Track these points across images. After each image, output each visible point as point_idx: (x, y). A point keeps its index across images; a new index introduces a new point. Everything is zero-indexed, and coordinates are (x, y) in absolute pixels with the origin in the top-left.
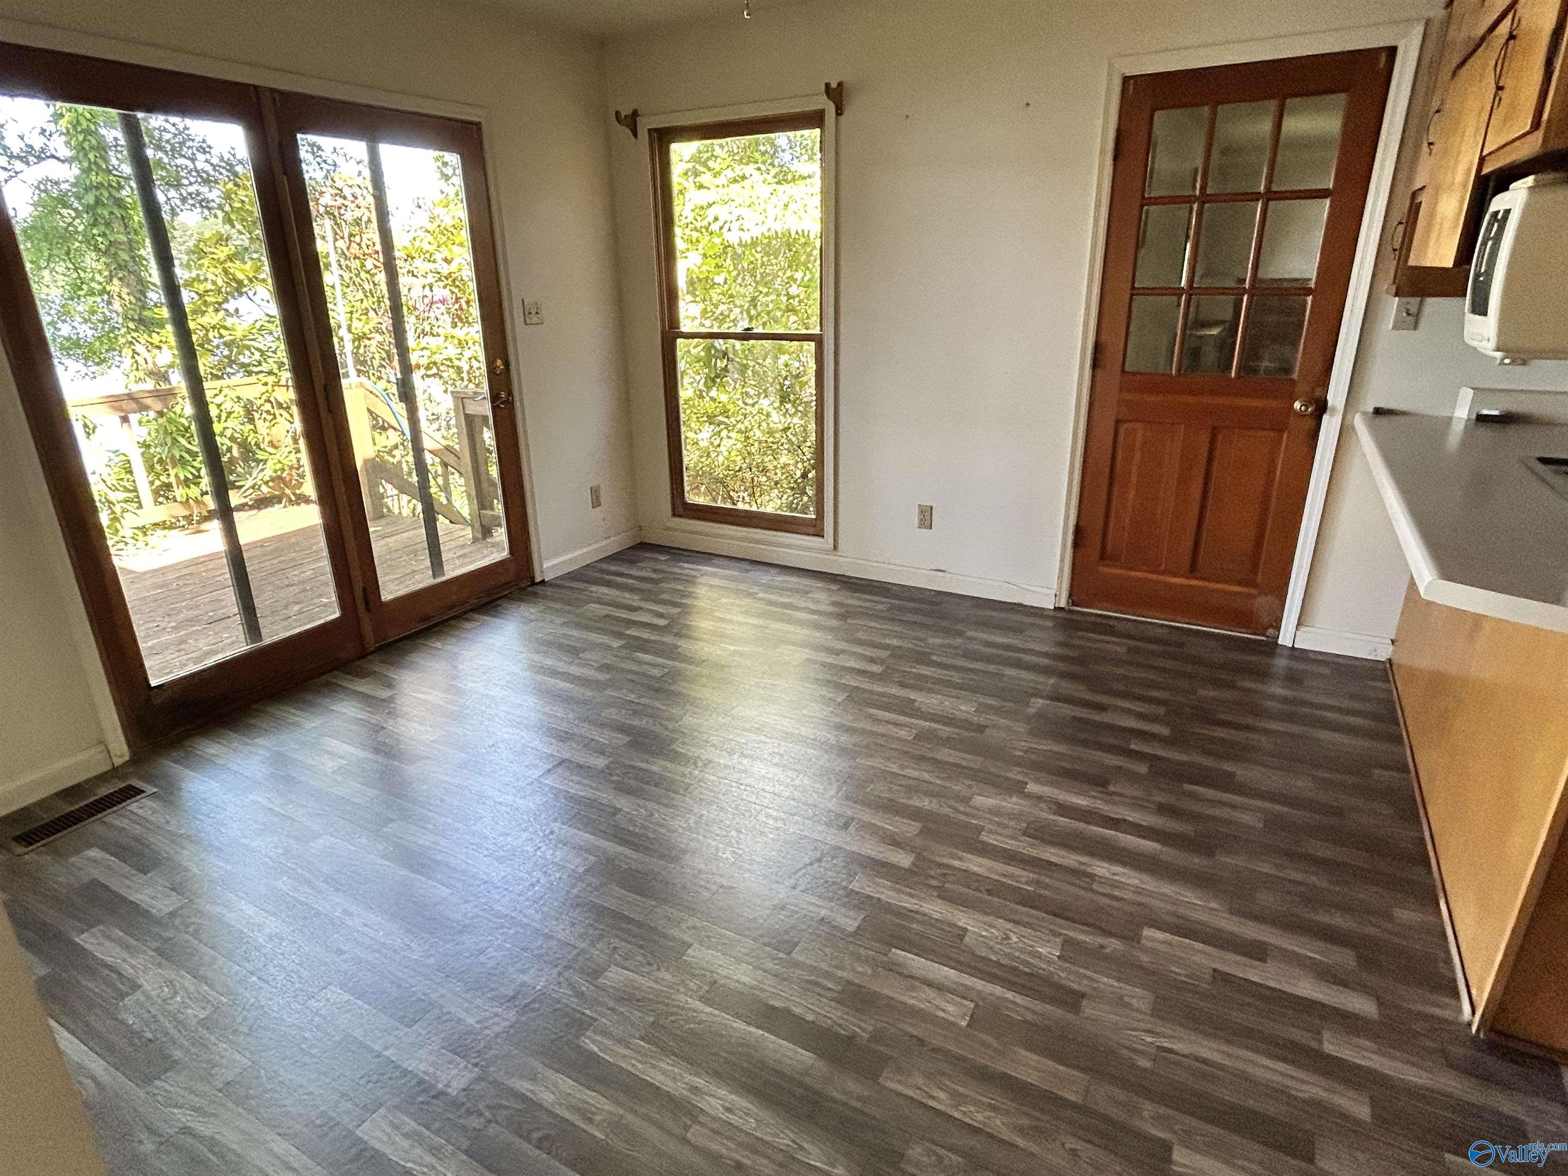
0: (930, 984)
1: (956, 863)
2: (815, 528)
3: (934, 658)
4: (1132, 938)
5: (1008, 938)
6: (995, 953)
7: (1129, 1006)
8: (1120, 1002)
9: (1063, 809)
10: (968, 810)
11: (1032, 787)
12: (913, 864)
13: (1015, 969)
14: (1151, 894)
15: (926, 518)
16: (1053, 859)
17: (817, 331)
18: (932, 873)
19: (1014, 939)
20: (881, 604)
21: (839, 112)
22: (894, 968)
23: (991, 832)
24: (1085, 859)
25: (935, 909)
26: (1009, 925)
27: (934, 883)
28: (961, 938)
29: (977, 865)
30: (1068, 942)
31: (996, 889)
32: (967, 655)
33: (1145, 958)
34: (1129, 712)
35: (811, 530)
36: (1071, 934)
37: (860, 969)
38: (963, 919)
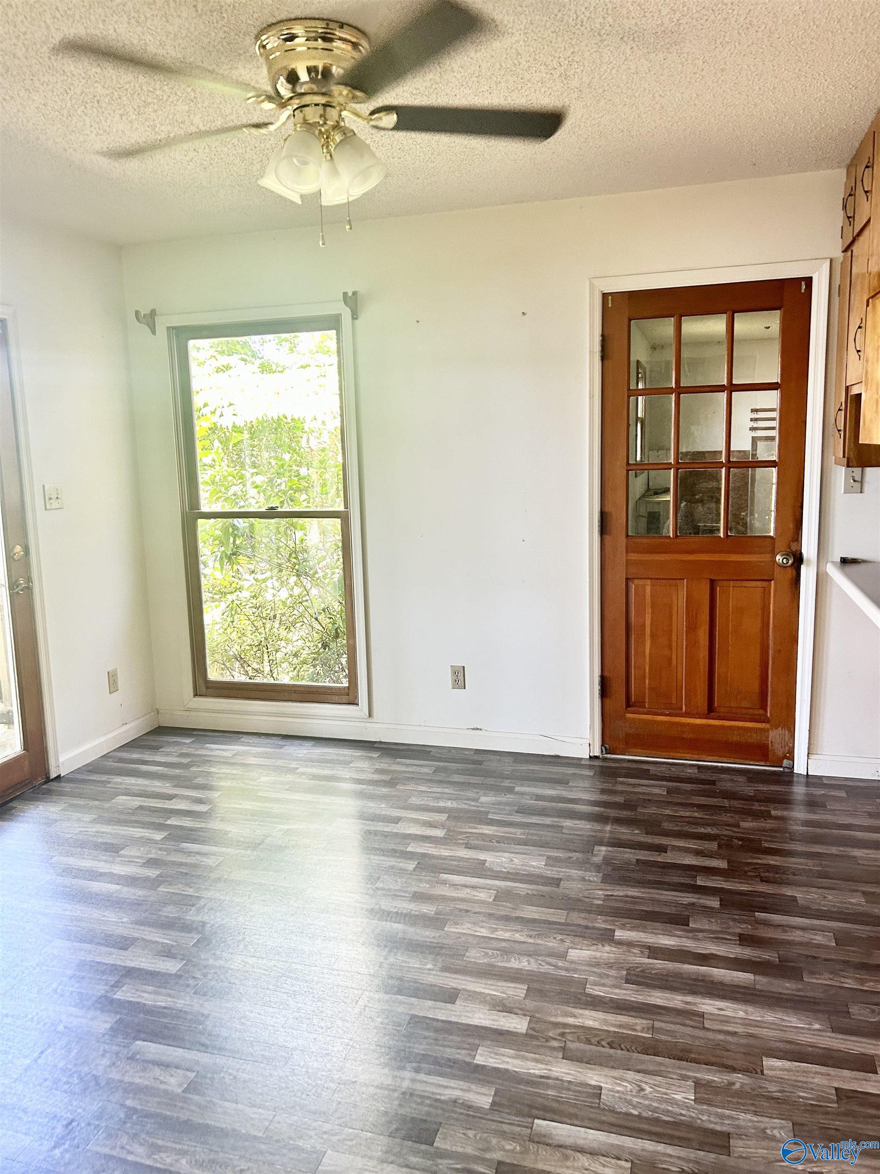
0: (581, 1150)
1: (571, 1020)
2: (348, 696)
3: (490, 816)
4: (755, 1070)
5: (643, 1090)
6: (634, 1107)
7: (773, 1138)
8: (763, 1135)
9: (654, 952)
10: (567, 965)
11: (619, 934)
12: (529, 1028)
13: (657, 1121)
14: (757, 1024)
15: (459, 678)
16: (659, 1002)
17: (341, 508)
18: (551, 1034)
19: (648, 1089)
20: (426, 768)
21: (355, 316)
22: (542, 1140)
23: (596, 984)
24: (689, 999)
25: (563, 1070)
26: (638, 1076)
27: (555, 1044)
28: (599, 1096)
29: (591, 1019)
30: (698, 1084)
31: (616, 1041)
32: (522, 810)
33: (772, 1088)
34: (687, 850)
35: (345, 699)
36: (699, 1075)
37: (508, 1147)
38: (594, 1077)
